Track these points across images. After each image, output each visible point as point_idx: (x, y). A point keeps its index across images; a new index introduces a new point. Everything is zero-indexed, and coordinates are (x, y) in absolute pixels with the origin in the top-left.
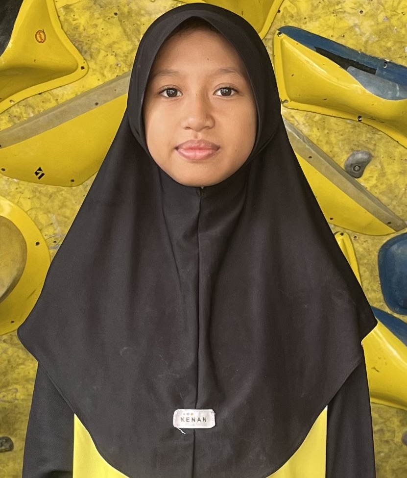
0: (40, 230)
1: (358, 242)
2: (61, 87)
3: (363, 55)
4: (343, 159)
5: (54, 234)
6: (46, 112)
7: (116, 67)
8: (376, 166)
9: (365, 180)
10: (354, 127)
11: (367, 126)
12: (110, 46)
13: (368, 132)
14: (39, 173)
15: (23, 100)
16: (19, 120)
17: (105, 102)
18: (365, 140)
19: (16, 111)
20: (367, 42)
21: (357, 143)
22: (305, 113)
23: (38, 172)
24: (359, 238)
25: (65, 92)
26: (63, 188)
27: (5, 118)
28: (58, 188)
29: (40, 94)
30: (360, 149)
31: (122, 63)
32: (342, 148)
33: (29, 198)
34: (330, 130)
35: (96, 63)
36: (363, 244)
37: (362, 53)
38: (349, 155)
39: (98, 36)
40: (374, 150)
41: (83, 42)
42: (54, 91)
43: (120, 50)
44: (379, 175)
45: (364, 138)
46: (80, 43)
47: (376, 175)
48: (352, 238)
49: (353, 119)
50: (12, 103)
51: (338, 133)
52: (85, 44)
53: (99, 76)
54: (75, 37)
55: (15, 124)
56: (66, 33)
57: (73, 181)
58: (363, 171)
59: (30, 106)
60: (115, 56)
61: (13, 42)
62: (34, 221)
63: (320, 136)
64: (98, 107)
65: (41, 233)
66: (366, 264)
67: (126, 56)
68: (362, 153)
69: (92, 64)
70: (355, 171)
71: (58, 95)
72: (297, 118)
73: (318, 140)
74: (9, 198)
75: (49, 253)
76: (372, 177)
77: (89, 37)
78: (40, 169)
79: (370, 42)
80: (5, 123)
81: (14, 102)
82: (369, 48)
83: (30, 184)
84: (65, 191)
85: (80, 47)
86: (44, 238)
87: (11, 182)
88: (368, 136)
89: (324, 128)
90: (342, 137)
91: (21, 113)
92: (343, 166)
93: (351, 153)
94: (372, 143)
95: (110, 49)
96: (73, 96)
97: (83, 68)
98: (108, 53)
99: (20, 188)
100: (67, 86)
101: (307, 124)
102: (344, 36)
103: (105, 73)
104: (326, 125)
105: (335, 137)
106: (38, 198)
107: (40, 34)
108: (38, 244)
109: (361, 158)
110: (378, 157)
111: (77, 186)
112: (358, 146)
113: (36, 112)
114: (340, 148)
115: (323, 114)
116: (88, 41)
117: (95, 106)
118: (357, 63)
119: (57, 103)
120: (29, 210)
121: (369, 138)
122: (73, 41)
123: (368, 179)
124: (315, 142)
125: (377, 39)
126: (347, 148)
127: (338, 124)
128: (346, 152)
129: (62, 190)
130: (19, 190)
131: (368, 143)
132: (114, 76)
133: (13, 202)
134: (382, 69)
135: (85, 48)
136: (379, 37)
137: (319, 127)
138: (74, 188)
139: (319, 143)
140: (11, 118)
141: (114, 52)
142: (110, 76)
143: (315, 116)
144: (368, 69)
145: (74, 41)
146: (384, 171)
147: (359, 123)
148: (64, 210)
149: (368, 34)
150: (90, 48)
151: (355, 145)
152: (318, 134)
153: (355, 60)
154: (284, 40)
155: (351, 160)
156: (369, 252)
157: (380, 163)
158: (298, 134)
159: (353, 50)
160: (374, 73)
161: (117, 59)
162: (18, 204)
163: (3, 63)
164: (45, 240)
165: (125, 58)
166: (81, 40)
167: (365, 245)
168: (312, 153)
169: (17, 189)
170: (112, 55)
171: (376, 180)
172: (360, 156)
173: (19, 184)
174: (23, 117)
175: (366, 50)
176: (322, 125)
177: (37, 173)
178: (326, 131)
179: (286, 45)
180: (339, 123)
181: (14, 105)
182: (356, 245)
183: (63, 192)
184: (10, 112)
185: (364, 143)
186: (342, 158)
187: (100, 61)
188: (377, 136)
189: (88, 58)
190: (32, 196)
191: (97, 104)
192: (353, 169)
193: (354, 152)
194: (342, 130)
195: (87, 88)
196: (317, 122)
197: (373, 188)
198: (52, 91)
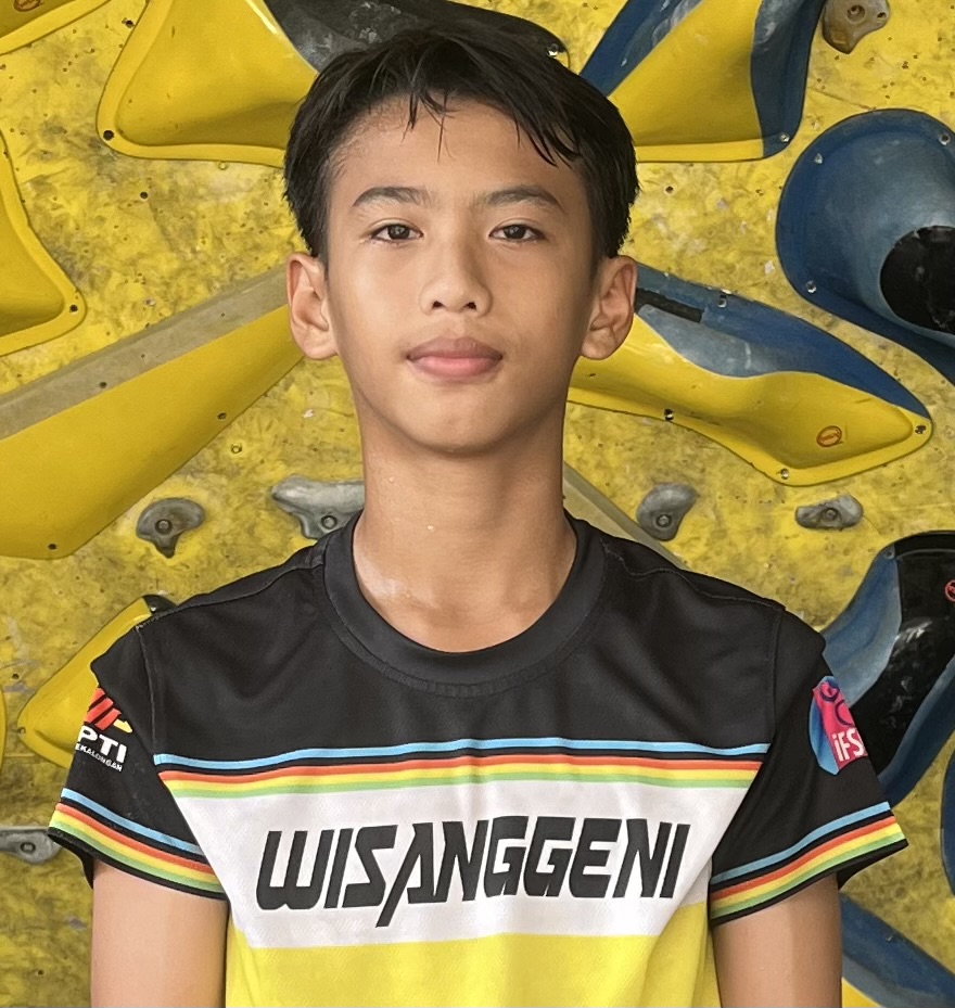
2: (27, 348)
3: (675, 281)
4: (633, 501)
5: (14, 659)
7: (145, 306)
8: (706, 516)
9: (682, 545)
10: (658, 432)
11: (686, 431)
12: (133, 263)
13: (685, 442)
17: (121, 380)
18: (681, 460)
20: (682, 253)
21: (662, 467)
25: (37, 361)
26: (34, 562)
28: (21, 563)
30: (669, 479)
31: (157, 298)
32: (632, 478)
34: (604, 438)
35: (102, 299)
37: (671, 275)
38: (647, 492)
39: (107, 242)
40: (701, 482)
41: (74, 254)
42: (14, 358)
43: (152, 271)
44: (712, 533)
45: (676, 456)
46: (69, 256)
47: (705, 534)
49: (654, 415)
51: (622, 445)
52: (77, 258)
53: (108, 325)
54: (57, 244)
56: (37, 235)
57: (52, 547)
58: (677, 528)
60: (144, 283)
63: (582, 453)
64: (107, 392)
67: (167, 285)
68: (675, 488)
69: (94, 301)
70: (659, 525)
71: (22, 367)
73: (579, 459)
75: (4, 699)
76: (698, 539)
77: (87, 244)
79: (690, 253)
82: (687, 265)
84: (37, 570)
85: (68, 264)
88: (689, 451)
89: (592, 436)
90: (631, 454)
92: (633, 516)
93: (651, 488)
94: (697, 467)
95: (132, 268)
96: (54, 367)
97: (74, 308)
98: (129, 277)
100: (40, 346)
103: (123, 319)
104: (596, 429)
105: (618, 453)
109: (672, 501)
110: (709, 496)
111: (64, 557)
112: (667, 474)
114: (626, 478)
115: (588, 406)
116: (86, 251)
117: (99, 389)
118: (662, 297)
119: (21, 382)
121: (689, 456)
122: (52, 252)
123: (690, 544)
124: (573, 464)
125: (703, 247)
126: (641, 477)
127: (621, 426)
128: (640, 485)
129: (29, 567)
131: (688, 467)
132: (141, 326)
134: (716, 311)
135: (80, 266)
136: (709, 243)
137: (581, 433)
138: (56, 562)
139: (583, 467)
141: (140, 275)
142: (132, 326)
143: (573, 409)
144: (685, 310)
145: (55, 252)
146: (723, 527)
147: (667, 424)
148: (33, 609)
149: (683, 236)
150: (89, 267)
151: (660, 470)
152: (581, 448)
153: (658, 292)
155: (652, 504)
157: (714, 509)
159: (653, 270)
160: (697, 319)
161: (148, 290)
165: (164, 288)
166: (71, 250)
170: (137, 281)
171: (707, 545)
172: (669, 495)
175: (681, 270)
176: (588, 429)
178: (596, 442)
180: (623, 425)
183: (32, 571)
185: (679, 468)
186: (631, 499)
187: (113, 293)
188: (707, 452)
189: (85, 287)
191: (103, 385)
192: (654, 522)
193: (656, 485)
194: (632, 440)
195: (85, 350)
196: (577, 422)
197: (700, 562)
198: (9, 357)
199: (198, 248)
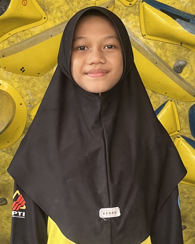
0: (22, 98)
1: (179, 105)
2: (34, 27)
3: (184, 13)
4: (172, 64)
5: (29, 99)
6: (28, 39)
7: (61, 18)
8: (189, 68)
9: (183, 74)
10: (179, 48)
11: (185, 48)
12: (59, 7)
13: (185, 50)
14: (22, 70)
15: (15, 34)
16: (13, 43)
17: (56, 35)
19: (12, 39)
20: (186, 6)
21: (179, 56)
22: (154, 41)
23: (22, 69)
24: (179, 103)
25: (36, 30)
26: (34, 77)
27: (6, 42)
28: (31, 77)
29: (24, 31)
30: (181, 59)
31: (64, 16)
33: (17, 82)
34: (166, 49)
35: (51, 16)
36: (181, 106)
37: (183, 12)
38: (175, 62)
39: (53, 3)
40: (188, 60)
42: (31, 30)
43: (63, 10)
44: (190, 72)
45: (183, 54)
46: (43, 6)
48: (176, 103)
49: (178, 44)
50: (10, 35)
51: (170, 51)
52: (46, 6)
53: (52, 22)
54: (41, 3)
55: (11, 45)
56: (37, 1)
58: (182, 70)
59: (19, 37)
60: (61, 12)
61: (11, 5)
62: (19, 93)
63: (161, 53)
64: (52, 38)
65: (23, 99)
66: (183, 116)
67: (66, 13)
68: (182, 61)
69: (49, 16)
70: (179, 70)
71: (32, 32)
72: (150, 44)
73: (160, 54)
74: (7, 82)
75: (27, 108)
76: (187, 73)
77: (48, 3)
78: (23, 68)
79: (188, 6)
80: (6, 45)
81: (11, 35)
82: (187, 9)
83: (18, 75)
84: (35, 79)
85: (44, 8)
86: (24, 102)
87: (9, 74)
89: (163, 49)
90: (172, 53)
91: (14, 40)
92: (172, 68)
93: (177, 61)
94: (187, 56)
95: (58, 9)
96: (40, 32)
97: (45, 18)
98: (57, 11)
99: (13, 77)
100: (36, 27)
101: (155, 47)
102: (174, 3)
103: (56, 21)
104: (164, 47)
105: (169, 53)
106: (22, 82)
107: (24, 2)
108: (21, 104)
109: (182, 64)
110: (190, 63)
111: (41, 76)
112: (180, 58)
113: (22, 40)
114: (171, 59)
115: (163, 42)
116: (48, 5)
117: (50, 37)
118: (181, 17)
120: (17, 88)
121: (186, 54)
122: (40, 5)
123: (185, 74)
124: (159, 55)
125: (190, 5)
126: (174, 58)
127: (170, 46)
128: (174, 60)
129: (33, 78)
130: (12, 78)
131: (185, 56)
132: (60, 22)
133: (9, 84)
134: (193, 20)
135: (46, 8)
136: (192, 4)
137: (161, 48)
138: (39, 77)
139: (161, 56)
140: (9, 43)
141: (60, 10)
142: (58, 22)
143: (159, 43)
144: (186, 20)
146: (193, 70)
147: (181, 46)
148: (34, 88)
149: (186, 2)
150: (48, 9)
151: (179, 57)
152: (161, 52)
153: (180, 15)
154: (145, 5)
155: (177, 65)
156: (184, 110)
157: (191, 66)
158: (151, 52)
159: (179, 10)
160: (189, 22)
161: (62, 14)
162: (12, 84)
163: (6, 16)
166: (44, 4)
167: (182, 106)
168: (157, 61)
169: (11, 77)
170: (59, 12)
171: (189, 74)
172: (181, 63)
173: (12, 75)
174: (15, 42)
175: (185, 10)
176: (162, 47)
177: (21, 70)
178: (164, 50)
179: (145, 8)
180: (171, 46)
182: (178, 106)
183: (34, 79)
184: (8, 40)
185: (183, 56)
187: (54, 15)
188: (190, 53)
189: (48, 13)
190: (19, 81)
192: (177, 69)
193: (178, 60)
194: (173, 50)
195: (47, 28)
196: (160, 46)
197: (187, 78)
198: (30, 29)
199: (74, 4)
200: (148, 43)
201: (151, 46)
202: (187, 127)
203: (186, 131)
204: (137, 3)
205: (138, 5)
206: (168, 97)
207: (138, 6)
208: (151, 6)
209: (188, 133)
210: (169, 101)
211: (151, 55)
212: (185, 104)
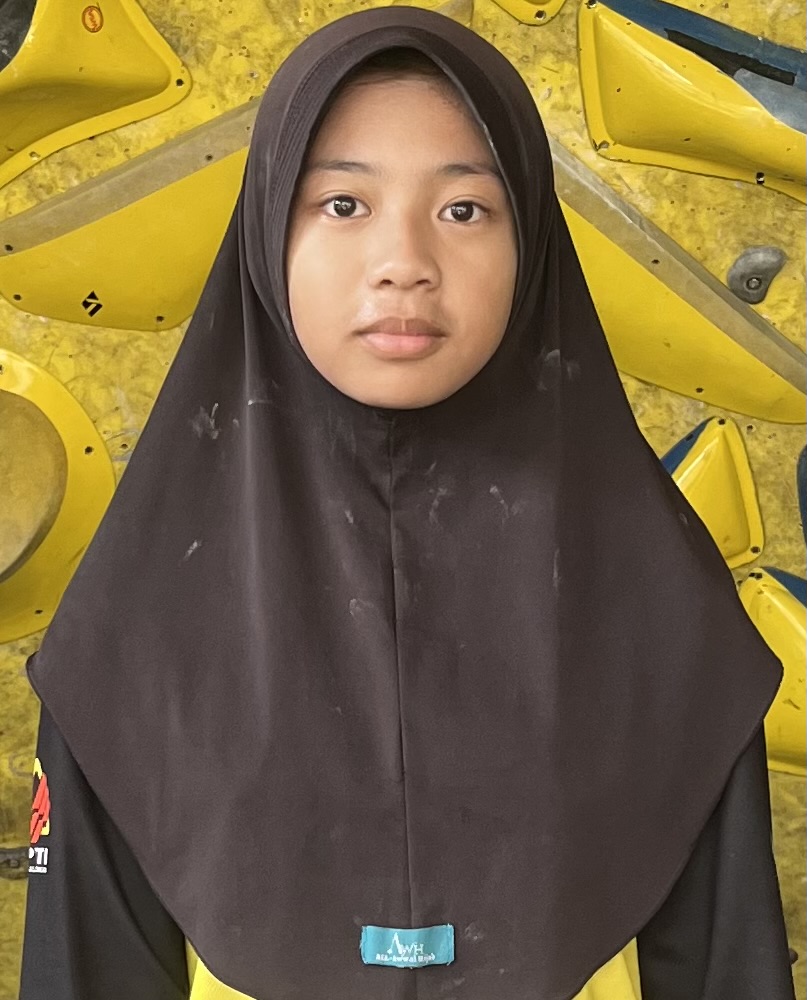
0: (94, 422)
1: (757, 439)
2: (135, 122)
3: (768, 45)
4: (723, 265)
5: (122, 429)
6: (106, 176)
7: (249, 79)
8: (795, 278)
9: (771, 307)
10: (749, 196)
11: (776, 193)
12: (237, 36)
13: (776, 206)
14: (91, 304)
15: (57, 152)
16: (48, 193)
17: (226, 153)
19: (43, 174)
20: (775, 17)
21: (752, 230)
22: (645, 168)
23: (90, 301)
24: (758, 429)
25: (145, 134)
26: (140, 334)
27: (20, 190)
28: (129, 335)
29: (92, 138)
30: (759, 242)
31: (261, 71)
32: (722, 242)
33: (71, 356)
34: (697, 203)
35: (208, 73)
36: (765, 442)
37: (765, 40)
38: (737, 256)
39: (212, 15)
40: (791, 245)
41: (180, 28)
42: (123, 133)
43: (256, 44)
44: (800, 295)
45: (767, 220)
46: (174, 31)
47: (794, 296)
48: (744, 430)
49: (744, 179)
50: (35, 159)
51: (714, 209)
52: (184, 32)
53: (212, 98)
54: (164, 19)
55: (42, 201)
56: (144, 10)
57: (160, 319)
58: (766, 290)
59: (72, 164)
60: (248, 56)
61: (36, 31)
62: (81, 404)
63: (675, 217)
64: (213, 165)
65: (96, 427)
66: (773, 483)
67: (270, 56)
68: (766, 250)
69: (199, 74)
70: (750, 288)
71: (129, 141)
72: (627, 180)
73: (671, 224)
74: (28, 356)
75: (113, 468)
76: (786, 301)
77: (193, 17)
78: (92, 296)
79: (783, 17)
80: (21, 200)
81: (39, 156)
82: (780, 30)
83: (72, 326)
84: (145, 342)
85: (174, 39)
86: (102, 438)
87: (35, 322)
88: (778, 214)
89: (685, 200)
90: (721, 218)
91: (53, 180)
92: (723, 279)
93: (743, 251)
94: (785, 230)
95: (236, 41)
96: (160, 142)
97: (180, 82)
98: (233, 51)
99: (52, 334)
100: (145, 121)
101: (648, 193)
102: (727, 6)
103: (227, 92)
104: (688, 193)
105: (708, 219)
106: (90, 355)
107: (90, 14)
108: (89, 450)
109: (764, 262)
110: (797, 258)
111: (169, 329)
112: (758, 238)
113: (85, 177)
114: (717, 241)
115: (681, 171)
116: (192, 25)
117: (205, 161)
118: (756, 61)
119: (128, 156)
120: (69, 382)
121: (779, 219)
122: (160, 26)
123: (777, 306)
124: (666, 229)
125: (797, 11)
126: (733, 240)
127: (713, 190)
128: (731, 248)
129: (137, 339)
130: (50, 339)
131: (779, 230)
132: (245, 99)
133: (38, 364)
135: (185, 40)
136: (802, 7)
137: (674, 199)
138: (163, 333)
139: (675, 231)
140: (32, 191)
141: (244, 48)
142: (236, 99)
143: (666, 174)
144: (778, 74)
147: (759, 187)
148: (140, 380)
149: (776, 1)
150: (194, 41)
151: (750, 234)
152: (673, 214)
153: (751, 56)
154: (600, 17)
155: (741, 268)
156: (779, 460)
157: (803, 271)
158: (630, 213)
159: (745, 34)
160: (791, 82)
161: (252, 64)
162: (48, 368)
163: (16, 75)
164: (105, 443)
165: (268, 60)
166: (176, 24)
167: (770, 443)
168: (658, 251)
169: (45, 336)
170: (240, 54)
171: (795, 307)
172: (761, 258)
173: (49, 328)
174: (57, 187)
175: (774, 34)
176: (680, 194)
177: (86, 304)
178: (689, 207)
179: (604, 27)
180: (716, 190)
181: (39, 162)
182: (752, 444)
183: (140, 343)
184: (30, 178)
185: (768, 231)
186: (721, 264)
187: (217, 67)
188: (797, 215)
189: (192, 62)
190: (76, 351)
191: (209, 158)
192: (745, 284)
193: (747, 248)
194: (724, 204)
195: (189, 125)
196: (669, 187)
197: (788, 325)
198: (117, 131)
199: (300, 20)
200: (619, 178)
201: (631, 191)
202: (791, 533)
203: (788, 547)
204: (569, 9)
205: (571, 15)
206: (707, 404)
207: (573, 21)
208: (629, 21)
209: (795, 556)
210: (715, 421)
211: (630, 228)
212: (779, 435)
